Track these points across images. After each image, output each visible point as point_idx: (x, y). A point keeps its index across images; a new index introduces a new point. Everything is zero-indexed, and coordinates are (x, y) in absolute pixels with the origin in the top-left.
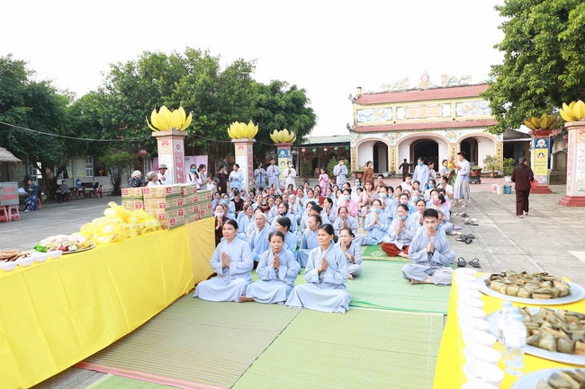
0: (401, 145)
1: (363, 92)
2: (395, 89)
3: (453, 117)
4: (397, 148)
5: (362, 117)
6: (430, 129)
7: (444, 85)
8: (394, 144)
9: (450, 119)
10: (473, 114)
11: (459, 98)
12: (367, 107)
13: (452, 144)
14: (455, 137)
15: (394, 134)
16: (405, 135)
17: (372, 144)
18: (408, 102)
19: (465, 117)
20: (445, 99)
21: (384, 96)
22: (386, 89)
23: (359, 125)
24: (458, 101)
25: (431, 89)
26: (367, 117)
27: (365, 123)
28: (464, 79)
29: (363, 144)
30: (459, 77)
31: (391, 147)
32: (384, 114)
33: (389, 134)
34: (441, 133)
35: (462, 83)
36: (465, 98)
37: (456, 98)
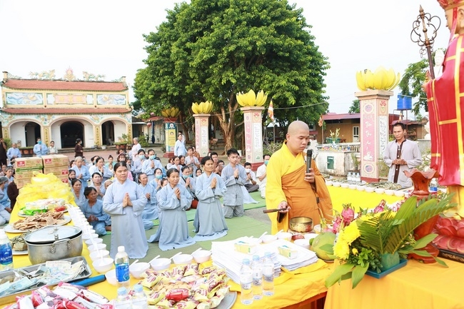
0: (53, 125)
1: (9, 77)
2: (43, 78)
3: (95, 104)
4: (50, 128)
5: (12, 100)
6: (78, 114)
7: (85, 79)
8: (48, 124)
9: (93, 106)
10: (110, 103)
11: (99, 91)
12: (17, 91)
13: (96, 126)
14: (98, 119)
15: (46, 117)
16: (57, 117)
17: (24, 124)
18: (57, 90)
19: (103, 106)
20: (88, 91)
21: (32, 82)
22: (34, 77)
23: (9, 106)
24: (98, 93)
25: (74, 81)
26: (18, 100)
27: (15, 105)
28: (100, 76)
29: (15, 125)
30: (96, 75)
31: (44, 127)
32: (35, 99)
33: (42, 116)
34: (88, 117)
35: (99, 79)
36: (103, 91)
37: (97, 91)
